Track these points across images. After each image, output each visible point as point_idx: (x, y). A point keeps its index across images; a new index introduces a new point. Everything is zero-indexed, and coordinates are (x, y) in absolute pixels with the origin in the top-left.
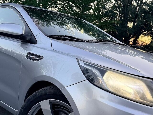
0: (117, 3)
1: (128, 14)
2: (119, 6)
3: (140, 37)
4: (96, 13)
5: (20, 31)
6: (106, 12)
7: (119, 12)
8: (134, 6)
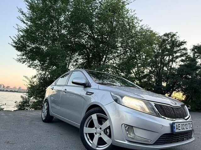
0: (152, 69)
1: (161, 77)
2: (154, 71)
3: (173, 93)
4: (137, 76)
5: (83, 81)
6: (144, 75)
7: (154, 75)
8: (165, 71)
